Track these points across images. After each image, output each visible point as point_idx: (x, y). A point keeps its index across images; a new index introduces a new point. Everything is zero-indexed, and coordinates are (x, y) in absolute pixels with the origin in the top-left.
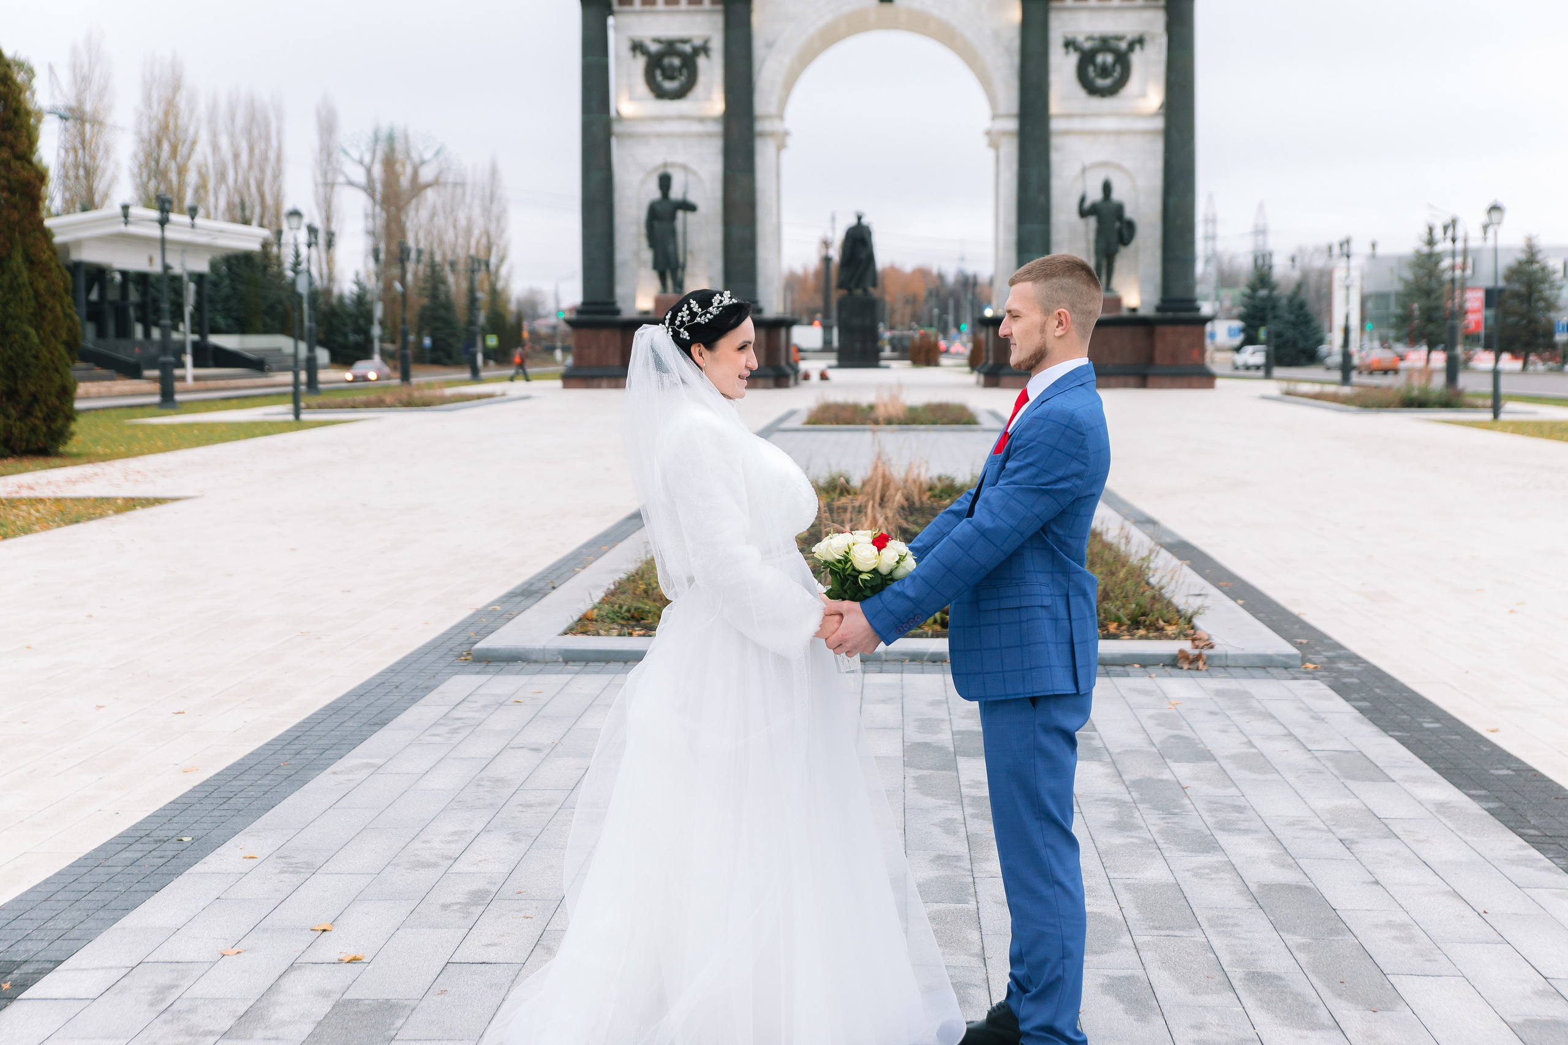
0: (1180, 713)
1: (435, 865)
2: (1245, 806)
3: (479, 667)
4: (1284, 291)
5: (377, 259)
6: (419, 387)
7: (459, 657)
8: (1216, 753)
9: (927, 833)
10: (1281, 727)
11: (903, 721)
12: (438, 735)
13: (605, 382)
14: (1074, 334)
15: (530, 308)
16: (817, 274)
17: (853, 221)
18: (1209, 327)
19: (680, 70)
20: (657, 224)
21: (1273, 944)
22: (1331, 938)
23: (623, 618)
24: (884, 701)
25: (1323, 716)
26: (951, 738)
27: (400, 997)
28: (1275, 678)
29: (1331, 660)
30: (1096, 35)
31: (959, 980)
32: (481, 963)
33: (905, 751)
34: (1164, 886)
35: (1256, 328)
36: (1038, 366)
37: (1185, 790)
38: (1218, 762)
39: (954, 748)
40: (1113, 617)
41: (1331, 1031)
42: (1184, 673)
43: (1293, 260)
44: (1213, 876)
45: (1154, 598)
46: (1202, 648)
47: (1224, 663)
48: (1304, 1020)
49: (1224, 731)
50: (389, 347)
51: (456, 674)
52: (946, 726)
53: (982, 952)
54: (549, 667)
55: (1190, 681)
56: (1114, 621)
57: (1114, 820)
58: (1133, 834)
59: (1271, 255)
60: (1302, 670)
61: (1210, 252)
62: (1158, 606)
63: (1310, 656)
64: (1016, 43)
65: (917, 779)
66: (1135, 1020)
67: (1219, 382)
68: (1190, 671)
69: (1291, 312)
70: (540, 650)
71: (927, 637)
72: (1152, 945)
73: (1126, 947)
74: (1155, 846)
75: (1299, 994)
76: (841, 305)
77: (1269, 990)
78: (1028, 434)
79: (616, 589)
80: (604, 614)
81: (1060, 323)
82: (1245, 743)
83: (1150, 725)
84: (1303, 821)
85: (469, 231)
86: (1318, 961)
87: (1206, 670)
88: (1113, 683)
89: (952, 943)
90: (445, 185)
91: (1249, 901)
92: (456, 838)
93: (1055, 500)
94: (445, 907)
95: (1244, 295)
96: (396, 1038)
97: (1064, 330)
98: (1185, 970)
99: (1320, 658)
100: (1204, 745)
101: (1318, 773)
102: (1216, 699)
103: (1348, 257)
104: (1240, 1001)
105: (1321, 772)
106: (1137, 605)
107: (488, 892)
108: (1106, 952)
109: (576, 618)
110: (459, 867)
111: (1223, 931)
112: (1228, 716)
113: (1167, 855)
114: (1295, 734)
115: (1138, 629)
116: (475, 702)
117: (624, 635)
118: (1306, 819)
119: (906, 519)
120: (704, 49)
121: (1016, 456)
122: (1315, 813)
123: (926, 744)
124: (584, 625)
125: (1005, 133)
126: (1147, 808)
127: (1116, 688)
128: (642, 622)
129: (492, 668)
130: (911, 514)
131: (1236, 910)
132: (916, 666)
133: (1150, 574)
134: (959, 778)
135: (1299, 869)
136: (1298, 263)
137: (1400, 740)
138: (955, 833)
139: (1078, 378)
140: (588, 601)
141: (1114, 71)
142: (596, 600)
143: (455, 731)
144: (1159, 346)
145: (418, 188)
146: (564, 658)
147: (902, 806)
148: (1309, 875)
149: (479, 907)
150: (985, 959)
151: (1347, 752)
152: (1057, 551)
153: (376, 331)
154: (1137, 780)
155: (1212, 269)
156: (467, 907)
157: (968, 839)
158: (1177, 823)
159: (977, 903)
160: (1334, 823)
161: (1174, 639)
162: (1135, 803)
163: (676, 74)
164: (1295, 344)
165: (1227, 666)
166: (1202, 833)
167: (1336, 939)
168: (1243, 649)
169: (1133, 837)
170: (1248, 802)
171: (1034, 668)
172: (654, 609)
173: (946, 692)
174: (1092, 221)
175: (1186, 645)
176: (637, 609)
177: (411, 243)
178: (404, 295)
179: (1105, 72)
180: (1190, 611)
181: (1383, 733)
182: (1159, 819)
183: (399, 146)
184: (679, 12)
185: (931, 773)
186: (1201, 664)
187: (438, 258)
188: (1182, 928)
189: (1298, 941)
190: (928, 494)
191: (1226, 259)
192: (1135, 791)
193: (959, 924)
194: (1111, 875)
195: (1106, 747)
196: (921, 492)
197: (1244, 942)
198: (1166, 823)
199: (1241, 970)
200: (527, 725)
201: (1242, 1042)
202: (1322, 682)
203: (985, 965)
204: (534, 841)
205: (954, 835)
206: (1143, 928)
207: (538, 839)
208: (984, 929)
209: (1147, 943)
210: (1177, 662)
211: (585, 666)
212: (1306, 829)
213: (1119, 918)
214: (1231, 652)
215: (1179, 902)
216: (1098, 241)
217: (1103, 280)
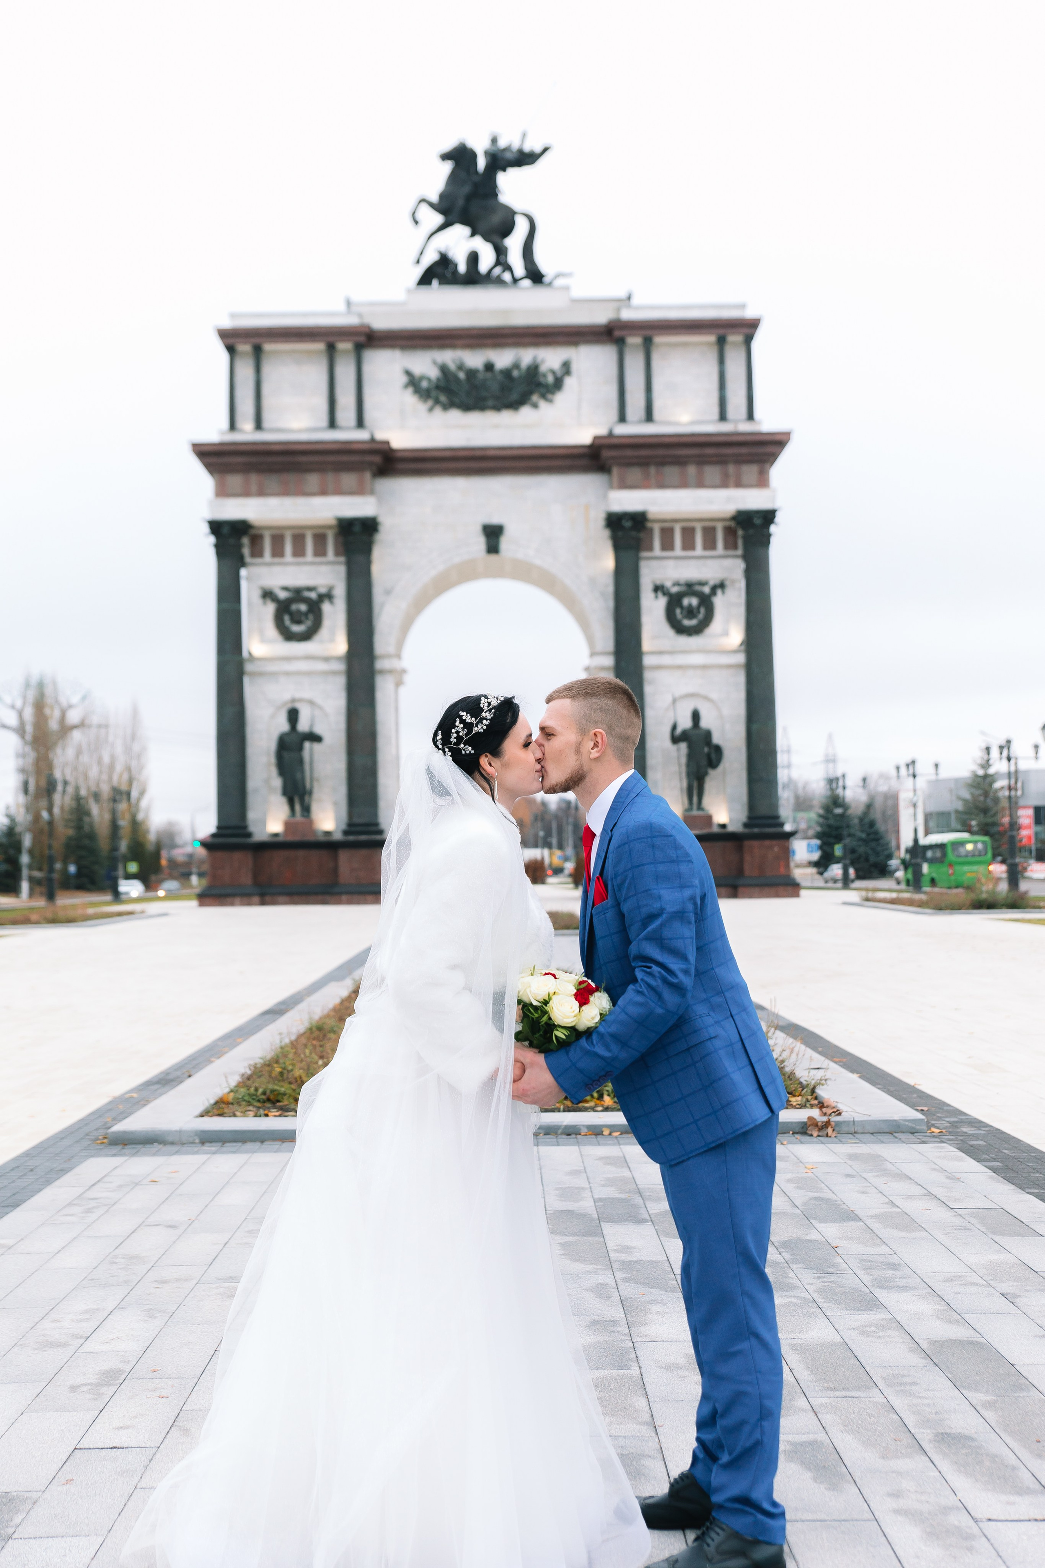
0: (817, 1176)
1: (65, 1345)
2: (899, 1264)
3: (115, 1149)
4: (856, 811)
5: (26, 791)
6: (65, 907)
7: (96, 1140)
8: (860, 1213)
9: (579, 1298)
10: (920, 1187)
11: (543, 1190)
12: (72, 1215)
13: (237, 900)
14: (611, 757)
15: (168, 838)
18: (791, 843)
19: (306, 614)
20: (286, 754)
21: (957, 1403)
22: (1016, 1395)
23: (259, 1101)
25: (957, 1175)
26: (594, 1205)
27: (20, 1489)
28: (903, 1142)
29: (954, 1124)
30: (682, 582)
32: (112, 1448)
33: (549, 1218)
34: (832, 1345)
35: (832, 845)
37: (836, 1249)
38: (863, 1222)
39: (598, 1215)
41: (1039, 1495)
42: (814, 1139)
43: (864, 781)
44: (880, 1334)
46: (830, 1115)
47: (853, 1129)
48: (1008, 1485)
49: (863, 1193)
50: (37, 874)
51: (92, 1156)
52: (587, 1194)
53: (652, 1420)
54: (185, 1148)
55: (820, 1146)
58: (791, 1293)
60: (928, 1134)
63: (933, 1122)
64: (611, 589)
65: (564, 1245)
66: (825, 1488)
67: (803, 892)
68: (820, 1138)
69: (862, 831)
70: (176, 1131)
71: (559, 1111)
72: (830, 1407)
73: (803, 1410)
74: (815, 1305)
75: (996, 1456)
77: (963, 1452)
79: (252, 1073)
80: (240, 1097)
81: (596, 745)
82: (887, 1203)
84: (960, 1276)
85: (112, 767)
86: (1008, 1419)
87: (835, 1137)
89: (618, 1411)
90: (90, 726)
91: (922, 1358)
92: (87, 1316)
94: (74, 1388)
95: (820, 816)
96: (15, 1536)
97: (599, 751)
98: (870, 1433)
99: (944, 1123)
100: (847, 1206)
101: (965, 1229)
102: (850, 1163)
103: (914, 776)
104: (935, 1465)
105: (968, 1229)
107: (120, 1371)
109: (212, 1101)
110: (90, 1346)
111: (902, 1390)
112: (865, 1178)
113: (829, 1314)
114: (934, 1193)
116: (111, 1182)
117: (260, 1116)
118: (963, 1274)
120: (328, 596)
122: (971, 1268)
123: (569, 1211)
124: (220, 1108)
126: (800, 1268)
128: (278, 1104)
129: (128, 1150)
131: (912, 1368)
132: (550, 1139)
134: (605, 1243)
135: (967, 1324)
136: (867, 785)
137: (1037, 1196)
138: (608, 1297)
140: (225, 1085)
141: (699, 612)
142: (233, 1084)
143: (89, 1211)
144: (747, 858)
145: (65, 729)
146: (200, 1139)
148: (978, 1330)
149: (110, 1387)
150: (655, 1427)
151: (991, 1209)
153: (25, 859)
154: (786, 1241)
155: (791, 794)
156: (98, 1388)
157: (622, 1304)
158: (833, 1281)
159: (640, 1368)
160: (992, 1278)
161: (799, 1108)
162: (788, 1264)
163: (303, 618)
164: (867, 860)
165: (855, 1133)
166: (861, 1291)
167: (1022, 1394)
168: (870, 1115)
169: (791, 1297)
170: (901, 1259)
172: (289, 1091)
173: (583, 1162)
174: (683, 746)
175: (815, 1113)
176: (273, 1091)
177: (58, 775)
178: (51, 823)
179: (690, 613)
180: (812, 1084)
181: (1020, 1191)
182: (814, 1278)
183: (48, 691)
184: (306, 564)
185: (577, 1239)
186: (830, 1130)
187: (83, 792)
188: (859, 1388)
189: (982, 1398)
191: (800, 785)
192: (785, 1252)
193: (624, 1391)
197: (926, 1401)
198: (823, 1282)
199: (928, 1431)
200: (163, 1203)
201: (946, 1510)
202: (951, 1145)
203: (657, 1434)
204: (170, 1318)
205: (608, 1299)
206: (817, 1389)
207: (174, 1314)
208: (651, 1395)
209: (825, 1405)
210: (807, 1129)
211: (222, 1146)
212: (965, 1285)
213: (791, 1380)
214: (858, 1118)
215: (850, 1361)
216: (688, 765)
217: (695, 799)
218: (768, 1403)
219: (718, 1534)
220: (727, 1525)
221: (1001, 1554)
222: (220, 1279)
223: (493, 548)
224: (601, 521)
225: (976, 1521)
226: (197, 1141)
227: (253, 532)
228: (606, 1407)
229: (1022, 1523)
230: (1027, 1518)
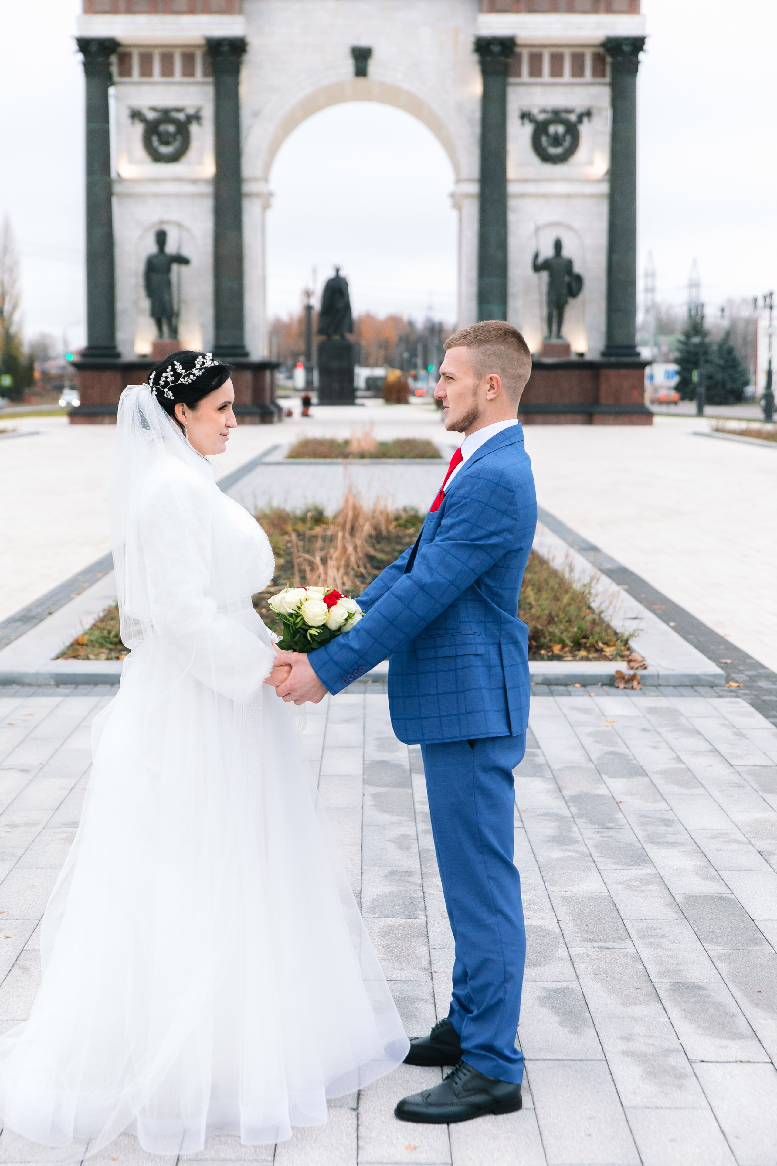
0: (615, 731)
2: (673, 820)
4: (715, 337)
8: (648, 769)
9: (382, 848)
10: (707, 743)
11: (364, 739)
14: (505, 397)
15: (42, 351)
16: (300, 321)
17: (331, 274)
18: (648, 370)
19: (174, 136)
20: (154, 277)
21: (697, 954)
22: (750, 948)
23: (111, 643)
24: (347, 721)
25: (744, 732)
26: (408, 756)
28: (702, 696)
29: (752, 678)
30: (549, 108)
31: (408, 994)
33: (365, 769)
34: (598, 898)
35: (690, 371)
36: (470, 428)
37: (619, 804)
38: (649, 777)
39: (410, 766)
40: (557, 639)
41: (749, 1040)
42: (620, 691)
43: (723, 310)
44: (643, 888)
45: (594, 622)
46: (637, 669)
47: (656, 683)
48: (725, 1030)
49: (655, 748)
53: (429, 966)
54: (41, 690)
55: (625, 699)
56: (558, 643)
57: (554, 834)
58: (571, 847)
59: (703, 306)
60: (726, 688)
61: (649, 303)
62: (597, 629)
63: (733, 675)
64: (477, 115)
65: (375, 796)
66: (568, 1031)
67: (656, 419)
68: (626, 690)
69: (721, 357)
70: (33, 674)
72: (586, 956)
73: (562, 959)
74: (591, 859)
75: (720, 1004)
76: (322, 349)
77: (693, 1000)
78: (461, 492)
79: (105, 617)
80: (94, 639)
81: (492, 387)
82: (674, 759)
83: (588, 742)
84: (725, 834)
86: (738, 971)
87: (640, 689)
88: (556, 701)
89: (401, 958)
91: (675, 912)
93: (489, 554)
95: (680, 342)
97: (495, 393)
98: (615, 982)
99: (742, 677)
100: (637, 761)
101: (739, 787)
102: (649, 716)
103: (771, 308)
104: (666, 1012)
105: (742, 787)
106: (579, 628)
108: (544, 965)
109: (68, 643)
111: (651, 942)
112: (659, 734)
113: (601, 868)
114: (719, 750)
115: (579, 650)
117: (112, 659)
118: (729, 831)
119: (373, 547)
120: (196, 117)
121: (450, 513)
122: (737, 826)
123: (384, 762)
124: (75, 650)
125: (468, 196)
126: (584, 822)
127: (559, 707)
130: (379, 542)
131: (664, 921)
133: (591, 600)
134: (413, 795)
135: (721, 880)
136: (727, 313)
138: (408, 848)
139: (508, 438)
140: (80, 627)
141: (565, 140)
142: (87, 626)
144: (603, 386)
146: (55, 681)
147: (360, 823)
148: (730, 887)
150: (432, 972)
151: (766, 766)
152: (489, 602)
154: (576, 796)
155: (651, 319)
157: (420, 855)
158: (611, 836)
159: (427, 917)
160: (754, 836)
161: (611, 660)
162: (573, 818)
163: (171, 139)
164: (724, 386)
165: (660, 685)
166: (634, 846)
167: (754, 949)
168: (673, 670)
169: (571, 851)
170: (676, 815)
171: (469, 713)
174: (545, 275)
175: (622, 666)
179: (556, 141)
180: (626, 635)
182: (595, 833)
184: (174, 84)
185: (388, 790)
186: (635, 683)
188: (614, 940)
189: (719, 951)
190: (394, 524)
191: (663, 309)
192: (573, 806)
193: (409, 939)
194: (550, 888)
195: (548, 764)
196: (388, 522)
197: (670, 953)
198: (601, 837)
199: (667, 981)
200: (17, 746)
201: (667, 1052)
202: (744, 700)
203: (432, 979)
204: (18, 861)
205: (407, 851)
206: (578, 939)
207: (22, 858)
208: (432, 943)
209: (582, 954)
210: (614, 681)
211: (75, 688)
212: (728, 842)
213: (557, 931)
214: (662, 672)
215: (611, 914)
216: (550, 293)
217: (555, 328)
218: (511, 969)
219: (465, 1075)
220: (473, 1068)
221: (705, 1091)
222: (64, 824)
223: (361, 71)
224: (469, 45)
225: (690, 1062)
226: (52, 682)
227: (121, 50)
228: (392, 953)
229: (729, 1064)
230: (734, 1060)
